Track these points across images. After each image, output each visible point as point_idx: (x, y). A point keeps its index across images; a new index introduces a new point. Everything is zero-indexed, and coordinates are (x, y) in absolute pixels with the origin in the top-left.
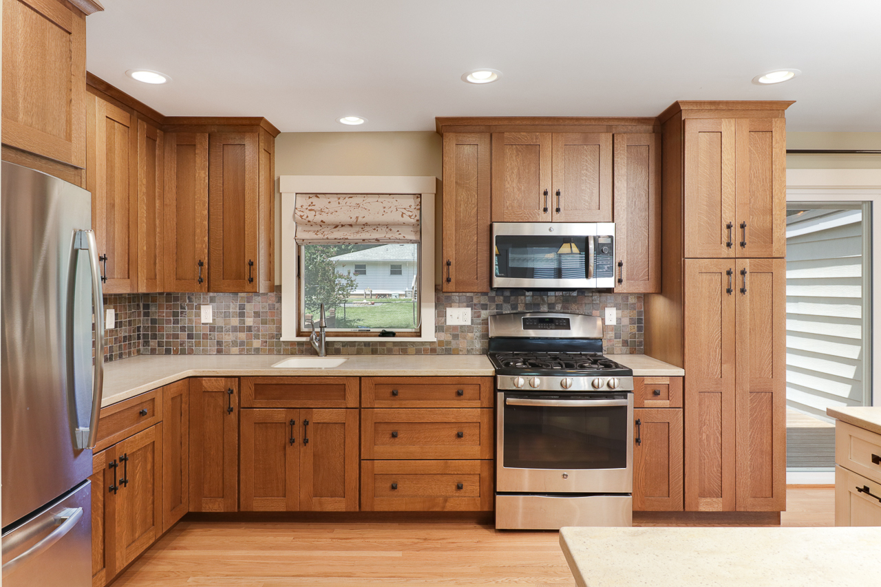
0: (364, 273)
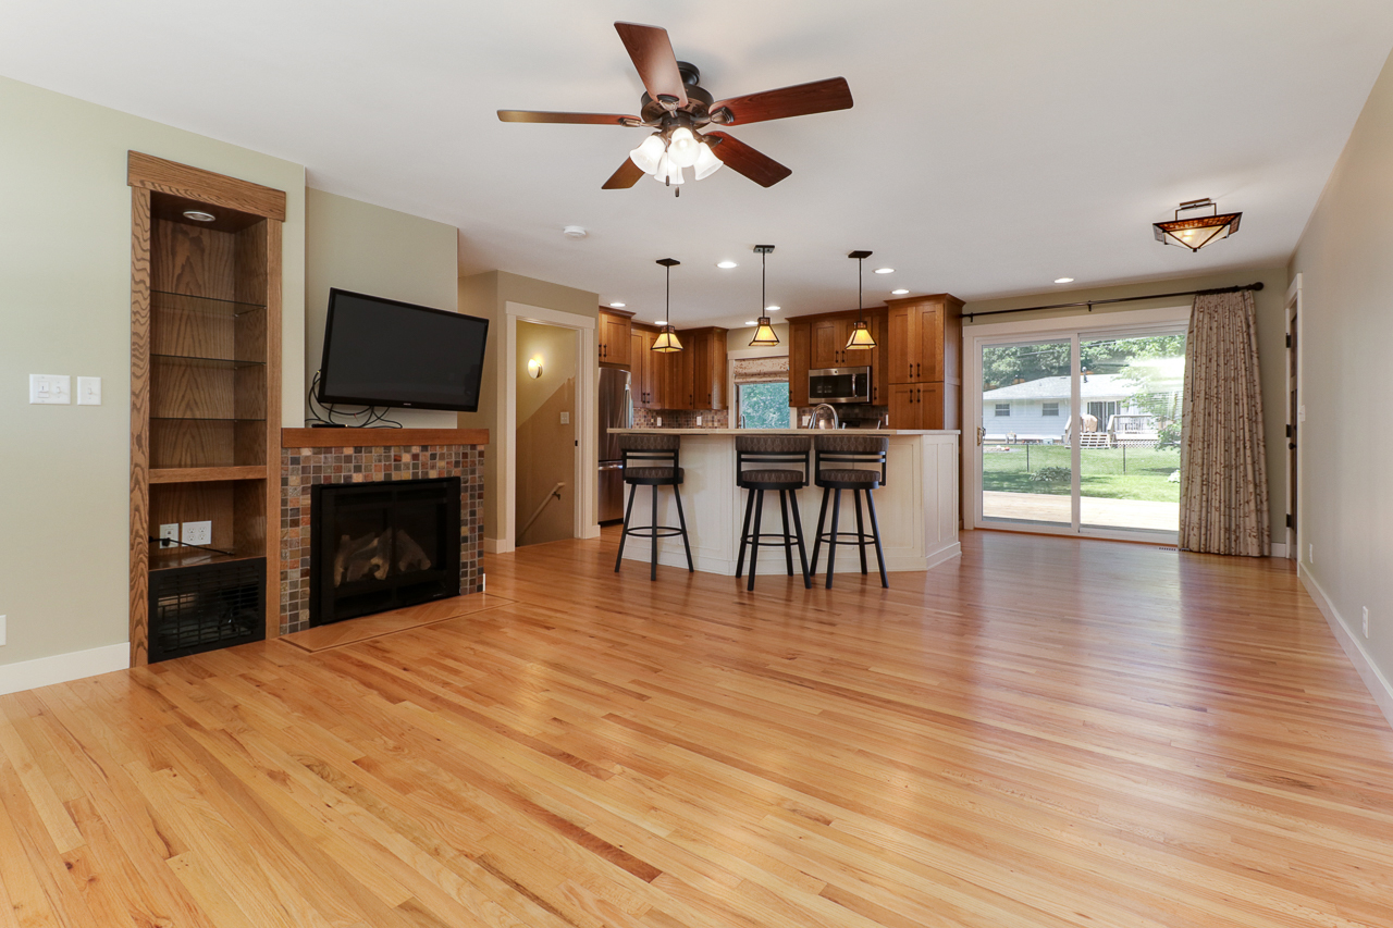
0: (1008, 414)
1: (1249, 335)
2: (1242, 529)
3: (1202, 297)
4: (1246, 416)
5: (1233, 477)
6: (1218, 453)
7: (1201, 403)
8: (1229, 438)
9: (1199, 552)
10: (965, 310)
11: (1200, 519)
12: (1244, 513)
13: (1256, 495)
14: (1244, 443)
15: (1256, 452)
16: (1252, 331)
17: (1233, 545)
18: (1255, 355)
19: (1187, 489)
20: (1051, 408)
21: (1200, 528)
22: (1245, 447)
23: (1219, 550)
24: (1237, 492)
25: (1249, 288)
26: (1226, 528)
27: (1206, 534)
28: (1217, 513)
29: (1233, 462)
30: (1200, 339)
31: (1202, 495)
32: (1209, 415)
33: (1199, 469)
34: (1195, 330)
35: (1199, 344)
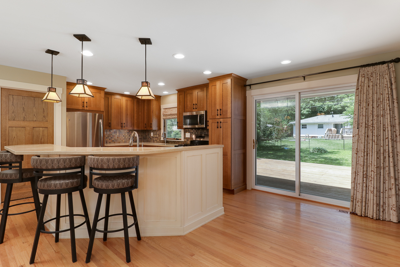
0: (306, 128)
1: (392, 89)
2: (387, 205)
3: (363, 68)
4: (390, 137)
5: (382, 174)
6: (373, 159)
7: (363, 130)
8: (380, 150)
9: (361, 216)
10: (248, 83)
11: (362, 197)
12: (389, 195)
13: (396, 185)
14: (389, 154)
15: (396, 160)
16: (394, 87)
17: (381, 214)
18: (395, 101)
19: (355, 178)
20: (321, 126)
21: (362, 202)
22: (389, 156)
23: (373, 216)
24: (384, 183)
25: (391, 61)
26: (377, 204)
27: (365, 206)
28: (372, 195)
29: (382, 165)
30: (362, 92)
31: (363, 183)
32: (368, 136)
33: (362, 167)
34: (360, 87)
35: (362, 95)
